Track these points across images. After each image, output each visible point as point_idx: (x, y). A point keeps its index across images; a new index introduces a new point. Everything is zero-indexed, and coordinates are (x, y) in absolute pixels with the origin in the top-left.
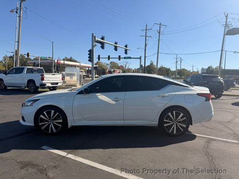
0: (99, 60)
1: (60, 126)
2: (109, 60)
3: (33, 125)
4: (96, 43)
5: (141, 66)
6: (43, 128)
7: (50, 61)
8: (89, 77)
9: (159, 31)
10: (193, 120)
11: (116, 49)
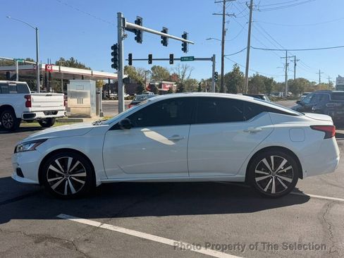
0: (130, 63)
1: (83, 182)
2: (150, 63)
3: (37, 182)
4: (126, 32)
5: (215, 74)
6: (54, 187)
7: (31, 67)
8: (111, 99)
9: (249, 3)
10: (304, 171)
11: (165, 41)
